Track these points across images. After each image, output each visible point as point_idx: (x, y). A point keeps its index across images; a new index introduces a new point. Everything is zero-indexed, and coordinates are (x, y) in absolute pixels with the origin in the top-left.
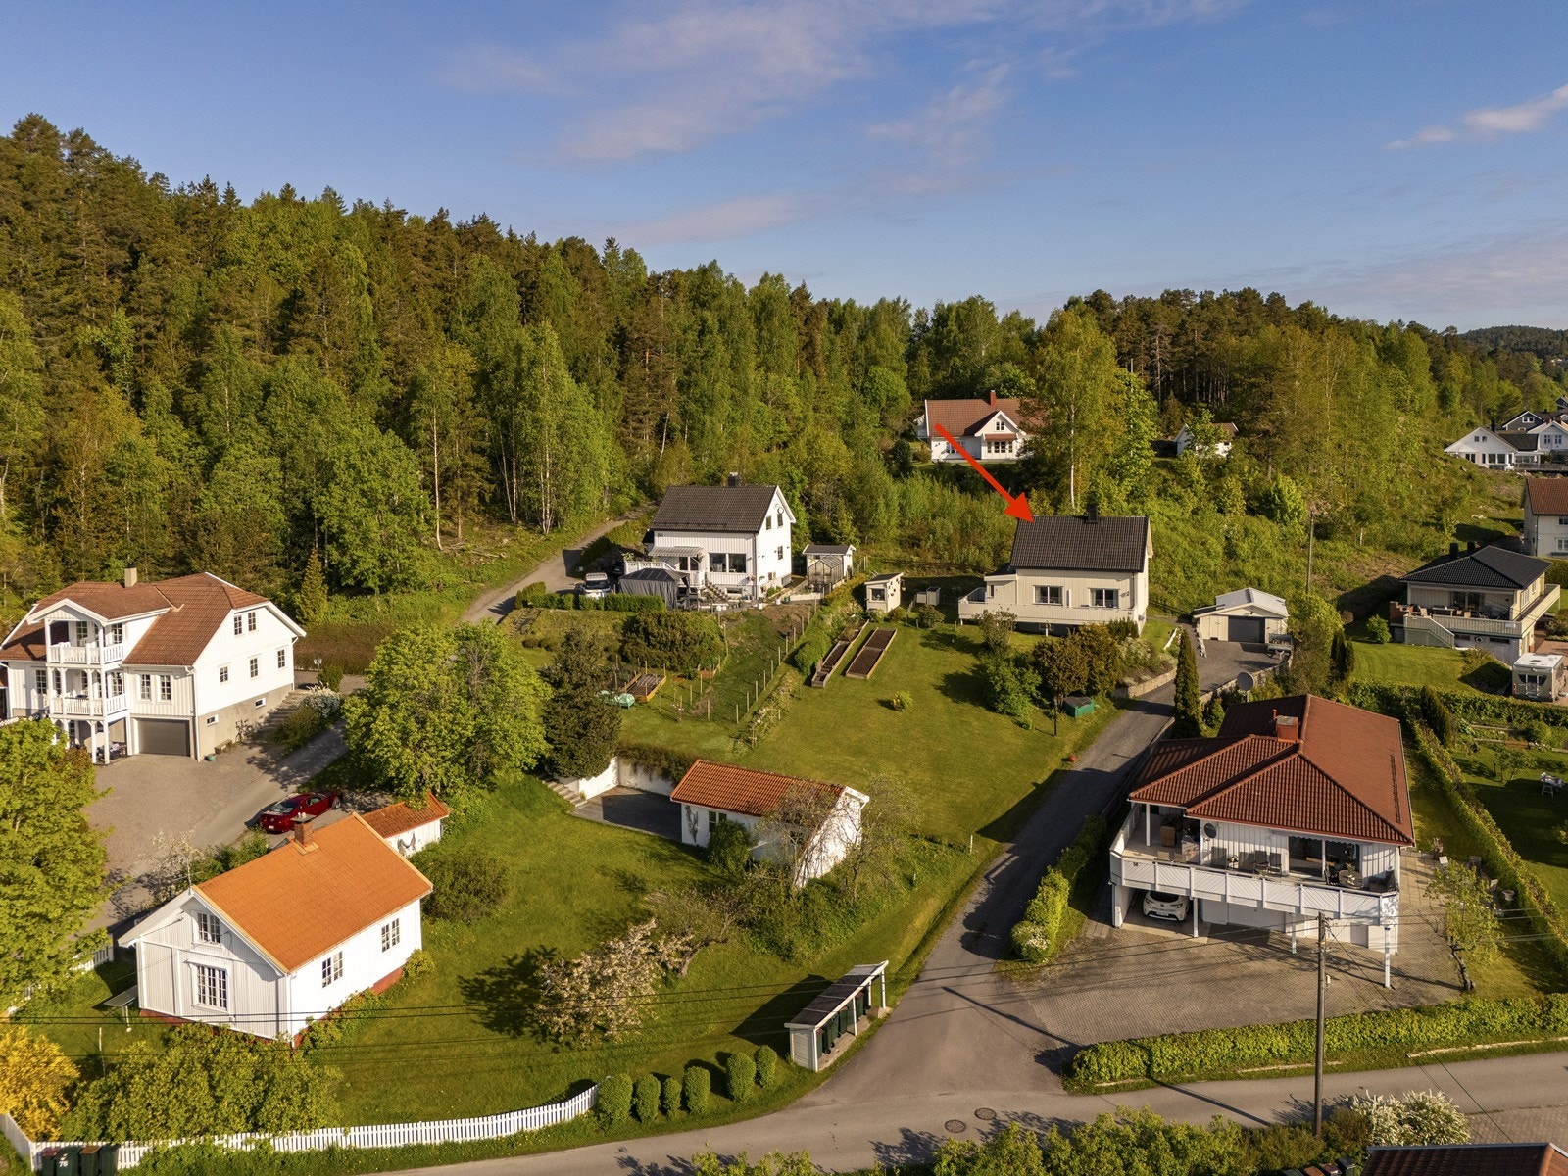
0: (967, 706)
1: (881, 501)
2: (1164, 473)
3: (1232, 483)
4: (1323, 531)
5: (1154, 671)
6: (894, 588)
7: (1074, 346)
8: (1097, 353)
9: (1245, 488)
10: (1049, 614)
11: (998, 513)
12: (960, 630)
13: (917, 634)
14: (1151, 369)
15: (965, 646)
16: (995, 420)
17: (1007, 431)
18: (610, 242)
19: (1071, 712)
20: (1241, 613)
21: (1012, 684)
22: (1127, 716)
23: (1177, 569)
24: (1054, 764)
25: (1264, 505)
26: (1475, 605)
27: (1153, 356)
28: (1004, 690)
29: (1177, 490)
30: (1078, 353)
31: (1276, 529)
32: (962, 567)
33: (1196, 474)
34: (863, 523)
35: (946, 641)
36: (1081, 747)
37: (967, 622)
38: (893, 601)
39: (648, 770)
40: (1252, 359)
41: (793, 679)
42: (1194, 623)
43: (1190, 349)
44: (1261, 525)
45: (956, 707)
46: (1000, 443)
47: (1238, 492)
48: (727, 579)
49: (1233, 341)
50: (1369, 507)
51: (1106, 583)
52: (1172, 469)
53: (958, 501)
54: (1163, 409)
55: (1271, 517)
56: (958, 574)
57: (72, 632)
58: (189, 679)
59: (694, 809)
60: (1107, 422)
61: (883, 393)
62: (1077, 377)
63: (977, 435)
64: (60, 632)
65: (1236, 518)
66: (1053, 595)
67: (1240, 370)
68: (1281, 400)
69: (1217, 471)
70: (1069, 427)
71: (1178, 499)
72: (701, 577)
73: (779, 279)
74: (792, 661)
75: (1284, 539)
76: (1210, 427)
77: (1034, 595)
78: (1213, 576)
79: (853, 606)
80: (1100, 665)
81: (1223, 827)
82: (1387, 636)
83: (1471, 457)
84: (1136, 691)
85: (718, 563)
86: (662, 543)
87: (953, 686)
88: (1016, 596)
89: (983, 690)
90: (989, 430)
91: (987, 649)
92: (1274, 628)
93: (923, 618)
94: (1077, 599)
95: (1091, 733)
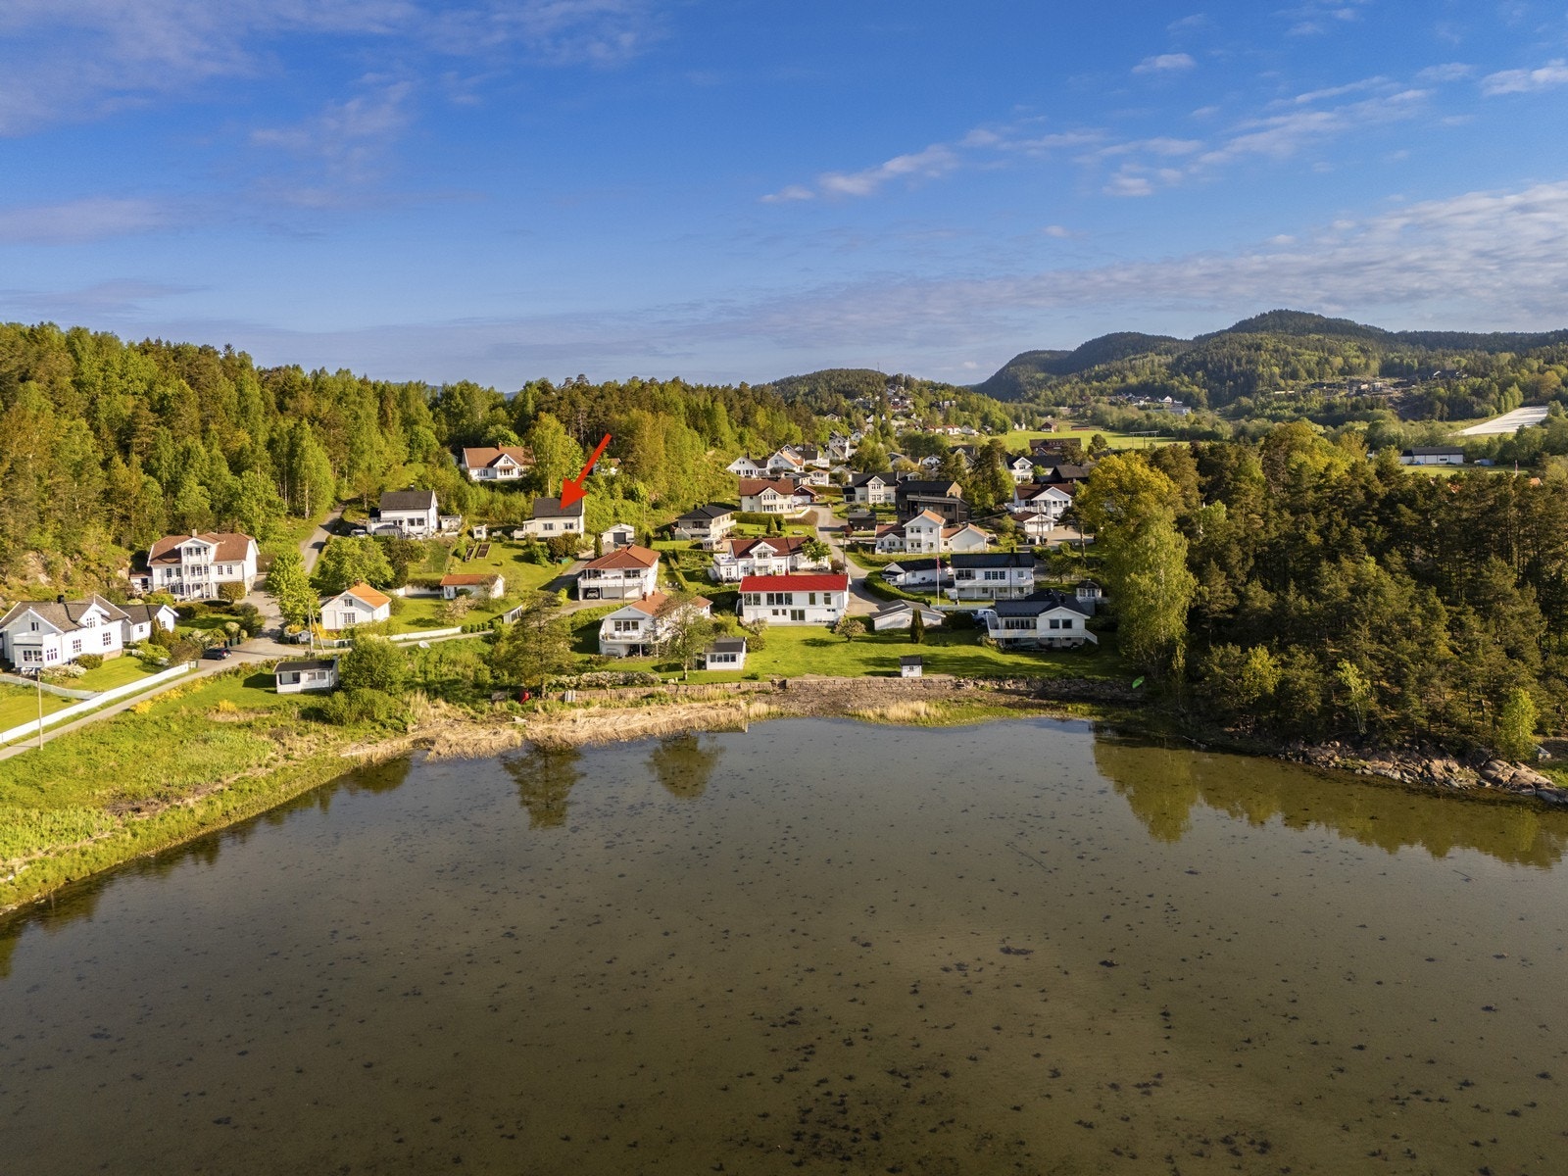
0: (524, 563)
1: (469, 497)
2: (587, 483)
3: (617, 486)
4: (656, 506)
5: (588, 550)
6: (484, 529)
7: (547, 428)
8: (557, 431)
9: (624, 489)
10: (548, 534)
11: (519, 500)
12: (515, 542)
13: (499, 545)
14: (578, 430)
15: (518, 547)
16: (503, 458)
17: (510, 464)
18: (228, 347)
19: (560, 562)
20: (618, 531)
21: (540, 553)
22: (579, 562)
23: (594, 520)
24: (557, 575)
25: (631, 495)
26: (700, 525)
27: (579, 424)
28: (538, 556)
29: (594, 489)
30: (549, 431)
31: (636, 504)
32: (508, 522)
33: (602, 482)
34: (462, 506)
35: (511, 546)
36: (564, 571)
37: (518, 539)
38: (484, 536)
39: (418, 587)
40: (626, 427)
41: (457, 560)
42: (601, 536)
43: (597, 420)
44: (629, 503)
45: (521, 564)
46: (507, 470)
47: (620, 489)
48: (416, 529)
49: (617, 417)
50: (674, 495)
51: (569, 521)
52: (591, 481)
53: (500, 496)
54: (585, 451)
55: (634, 500)
56: (507, 525)
57: (194, 551)
58: (240, 566)
59: (449, 588)
60: (563, 460)
61: (424, 443)
62: (549, 442)
63: (495, 466)
64: (189, 551)
65: (619, 500)
66: (550, 527)
67: (621, 432)
68: (638, 447)
69: (610, 481)
70: (547, 463)
71: (594, 493)
72: (406, 528)
73: (348, 372)
74: (455, 554)
75: (640, 509)
76: (607, 460)
77: (542, 527)
78: (609, 522)
79: (469, 538)
80: (570, 545)
81: (606, 570)
82: (669, 538)
83: (739, 472)
84: (581, 556)
85: (411, 522)
86: (385, 515)
87: (518, 559)
88: (535, 528)
89: (530, 558)
90: (500, 463)
91: (528, 546)
92: (629, 536)
93: (499, 540)
94: (559, 527)
95: (568, 567)
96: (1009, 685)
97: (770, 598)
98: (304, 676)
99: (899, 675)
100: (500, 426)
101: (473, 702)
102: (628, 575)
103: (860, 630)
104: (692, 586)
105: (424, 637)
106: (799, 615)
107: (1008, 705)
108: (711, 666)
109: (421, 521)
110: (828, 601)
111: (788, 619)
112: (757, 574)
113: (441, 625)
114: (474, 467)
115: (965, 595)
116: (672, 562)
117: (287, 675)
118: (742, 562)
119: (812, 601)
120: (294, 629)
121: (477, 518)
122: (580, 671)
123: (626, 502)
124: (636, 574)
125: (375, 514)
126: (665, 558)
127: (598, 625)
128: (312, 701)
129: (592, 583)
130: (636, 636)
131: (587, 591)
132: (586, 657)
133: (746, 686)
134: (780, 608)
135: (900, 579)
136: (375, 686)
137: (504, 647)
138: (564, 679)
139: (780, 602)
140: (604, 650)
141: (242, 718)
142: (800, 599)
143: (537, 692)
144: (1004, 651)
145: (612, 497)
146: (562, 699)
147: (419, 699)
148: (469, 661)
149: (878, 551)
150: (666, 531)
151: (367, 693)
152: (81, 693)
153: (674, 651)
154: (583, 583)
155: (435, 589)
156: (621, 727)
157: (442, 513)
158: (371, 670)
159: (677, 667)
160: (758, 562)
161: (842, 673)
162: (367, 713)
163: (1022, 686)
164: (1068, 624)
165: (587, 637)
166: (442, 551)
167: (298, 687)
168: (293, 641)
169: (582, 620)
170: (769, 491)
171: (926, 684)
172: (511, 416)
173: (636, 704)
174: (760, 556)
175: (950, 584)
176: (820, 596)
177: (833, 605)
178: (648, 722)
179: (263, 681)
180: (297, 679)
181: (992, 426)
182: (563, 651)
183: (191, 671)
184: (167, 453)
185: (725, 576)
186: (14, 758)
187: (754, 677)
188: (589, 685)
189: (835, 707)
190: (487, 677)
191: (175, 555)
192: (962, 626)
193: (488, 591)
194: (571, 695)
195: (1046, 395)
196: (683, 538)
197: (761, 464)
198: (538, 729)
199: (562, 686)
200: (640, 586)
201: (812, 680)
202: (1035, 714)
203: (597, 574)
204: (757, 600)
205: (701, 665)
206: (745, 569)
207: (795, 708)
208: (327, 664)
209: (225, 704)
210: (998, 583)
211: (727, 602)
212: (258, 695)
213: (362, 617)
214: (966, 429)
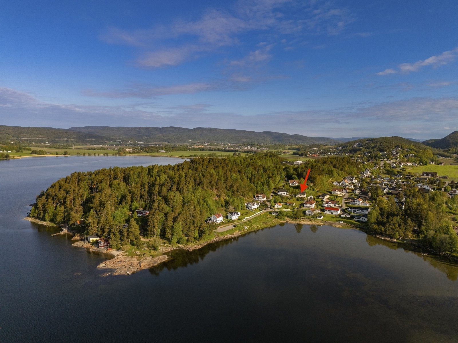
1: (290, 189)
4: (317, 192)
5: (306, 200)
10: (301, 197)
11: (297, 190)
23: (307, 195)
24: (301, 203)
26: (323, 197)
32: (295, 194)
33: (309, 187)
34: (289, 191)
35: (296, 198)
38: (292, 196)
39: (284, 203)
41: (289, 200)
42: (308, 198)
46: (295, 184)
50: (321, 190)
51: (304, 195)
53: (294, 189)
57: (260, 196)
59: (288, 203)
68: (316, 181)
69: (311, 187)
70: (301, 184)
74: (289, 198)
78: (310, 195)
79: (290, 196)
80: (303, 199)
81: (308, 203)
83: (335, 184)
85: (283, 193)
86: (280, 192)
87: (297, 200)
88: (299, 196)
89: (298, 200)
90: (294, 183)
91: (298, 198)
92: (312, 198)
93: (294, 197)
94: (302, 196)
95: (303, 202)
96: (352, 225)
97: (329, 210)
98: (275, 213)
99: (340, 222)
100: (294, 175)
101: (292, 218)
102: (310, 205)
103: (338, 216)
104: (319, 207)
105: (286, 210)
106: (332, 213)
107: (351, 227)
108: (318, 218)
109: (284, 194)
110: (336, 212)
111: (331, 213)
112: (329, 206)
113: (287, 209)
114: (290, 183)
115: (357, 213)
116: (318, 202)
117: (273, 213)
118: (327, 204)
119: (334, 211)
120: (272, 207)
121: (291, 193)
122: (303, 217)
123: (313, 191)
124: (312, 205)
125: (279, 192)
126: (317, 202)
127: (305, 211)
128: (276, 216)
129: (306, 205)
130: (310, 213)
131: (305, 206)
132: (304, 215)
133: (321, 221)
134: (330, 212)
135: (349, 210)
136: (282, 215)
137: (295, 213)
138: (301, 217)
139: (330, 211)
140: (306, 214)
141: (270, 217)
142: (332, 211)
143: (298, 218)
144: (355, 221)
145: (311, 190)
146: (301, 219)
147: (286, 217)
148: (291, 214)
149: (350, 204)
150: (318, 197)
151: (282, 216)
152: (256, 212)
153: (314, 216)
154: (305, 205)
155: (286, 204)
156: (307, 223)
157: (287, 192)
158: (282, 214)
159: (314, 218)
160: (329, 205)
161: (333, 221)
162: (281, 218)
163: (354, 226)
164: (364, 219)
165: (304, 212)
166: (287, 198)
167: (274, 214)
168: (272, 209)
169: (304, 210)
170: (337, 191)
171: (342, 224)
172: (296, 173)
173: (309, 221)
174: (330, 204)
175: (355, 211)
176: (335, 211)
177: (337, 212)
178: (310, 223)
179: (271, 213)
180: (274, 213)
181: (422, 163)
182: (302, 214)
183: (264, 211)
184: (256, 183)
185: (324, 206)
186: (254, 218)
187: (322, 220)
188: (304, 218)
189: (331, 225)
190: (293, 216)
191: (258, 196)
192: (352, 217)
193: (293, 205)
194: (302, 219)
195: (452, 150)
196: (320, 198)
197: (339, 183)
198: (298, 222)
199: (301, 218)
200: (312, 206)
201: (329, 221)
202: (354, 229)
203: (306, 204)
204: (327, 210)
205: (317, 218)
206: (327, 205)
207: (326, 224)
208: (277, 212)
209: (268, 215)
210: (363, 212)
211: (323, 210)
212: (270, 214)
213: (279, 207)
214: (413, 164)
